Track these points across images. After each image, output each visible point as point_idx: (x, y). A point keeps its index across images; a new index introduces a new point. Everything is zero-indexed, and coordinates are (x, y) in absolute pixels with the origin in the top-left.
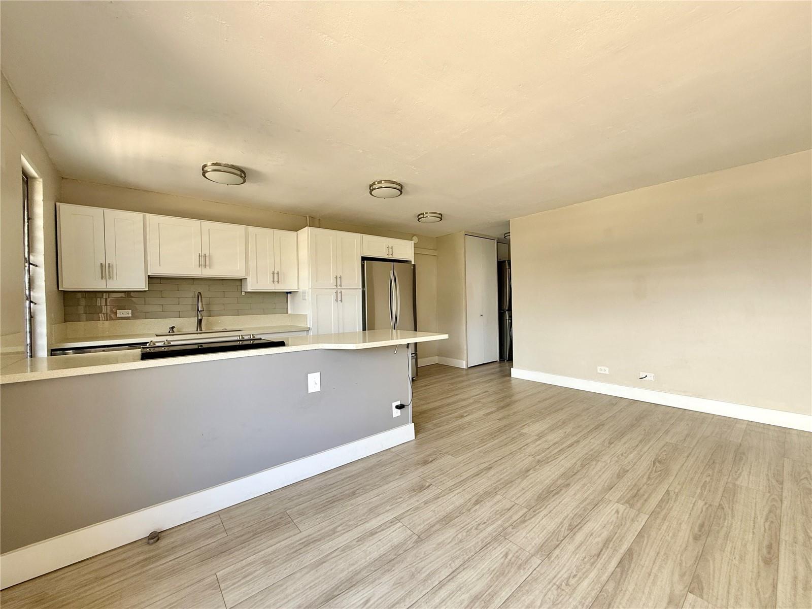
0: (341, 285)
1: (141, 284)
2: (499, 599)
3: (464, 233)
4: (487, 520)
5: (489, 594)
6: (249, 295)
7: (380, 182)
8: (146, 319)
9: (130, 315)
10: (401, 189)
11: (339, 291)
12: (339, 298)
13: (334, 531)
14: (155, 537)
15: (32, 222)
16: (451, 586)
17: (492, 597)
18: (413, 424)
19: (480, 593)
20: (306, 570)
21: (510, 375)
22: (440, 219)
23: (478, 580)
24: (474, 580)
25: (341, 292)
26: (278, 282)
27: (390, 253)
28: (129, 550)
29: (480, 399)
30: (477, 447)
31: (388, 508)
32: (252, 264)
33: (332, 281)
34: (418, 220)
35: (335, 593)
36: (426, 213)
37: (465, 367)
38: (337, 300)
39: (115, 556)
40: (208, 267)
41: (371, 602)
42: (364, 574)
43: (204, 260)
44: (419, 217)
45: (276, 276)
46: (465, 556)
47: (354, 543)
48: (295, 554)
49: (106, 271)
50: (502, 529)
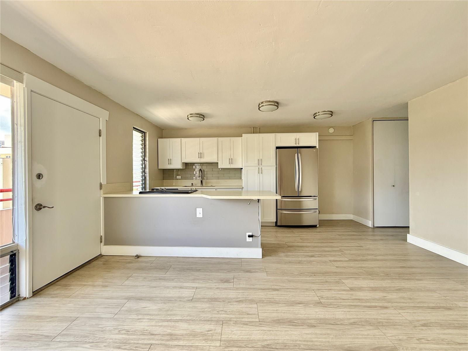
0: (261, 164)
1: (179, 166)
2: (176, 342)
3: (371, 120)
4: (229, 312)
5: (177, 337)
6: (223, 170)
7: (262, 103)
8: (185, 179)
9: (180, 178)
10: (277, 104)
11: (260, 167)
12: (260, 171)
13: (173, 280)
14: (138, 257)
15: (146, 147)
16: (173, 324)
17: (176, 339)
18: (261, 249)
19: (175, 334)
20: (148, 287)
21: (405, 240)
22: (331, 116)
23: (183, 330)
24: (181, 328)
25: (261, 168)
26: (232, 163)
27: (297, 143)
28: (130, 258)
29: (345, 250)
30: (290, 276)
31: (201, 282)
32: (220, 155)
33: (256, 162)
34: (314, 118)
35: (143, 299)
36: (319, 112)
37: (370, 226)
38: (259, 173)
39: (127, 258)
40: (202, 158)
41: (145, 309)
42: (158, 299)
43: (201, 155)
44: (315, 115)
45: (231, 161)
46: (195, 318)
47: (171, 287)
48: (153, 280)
49: (170, 162)
50: (229, 319)
